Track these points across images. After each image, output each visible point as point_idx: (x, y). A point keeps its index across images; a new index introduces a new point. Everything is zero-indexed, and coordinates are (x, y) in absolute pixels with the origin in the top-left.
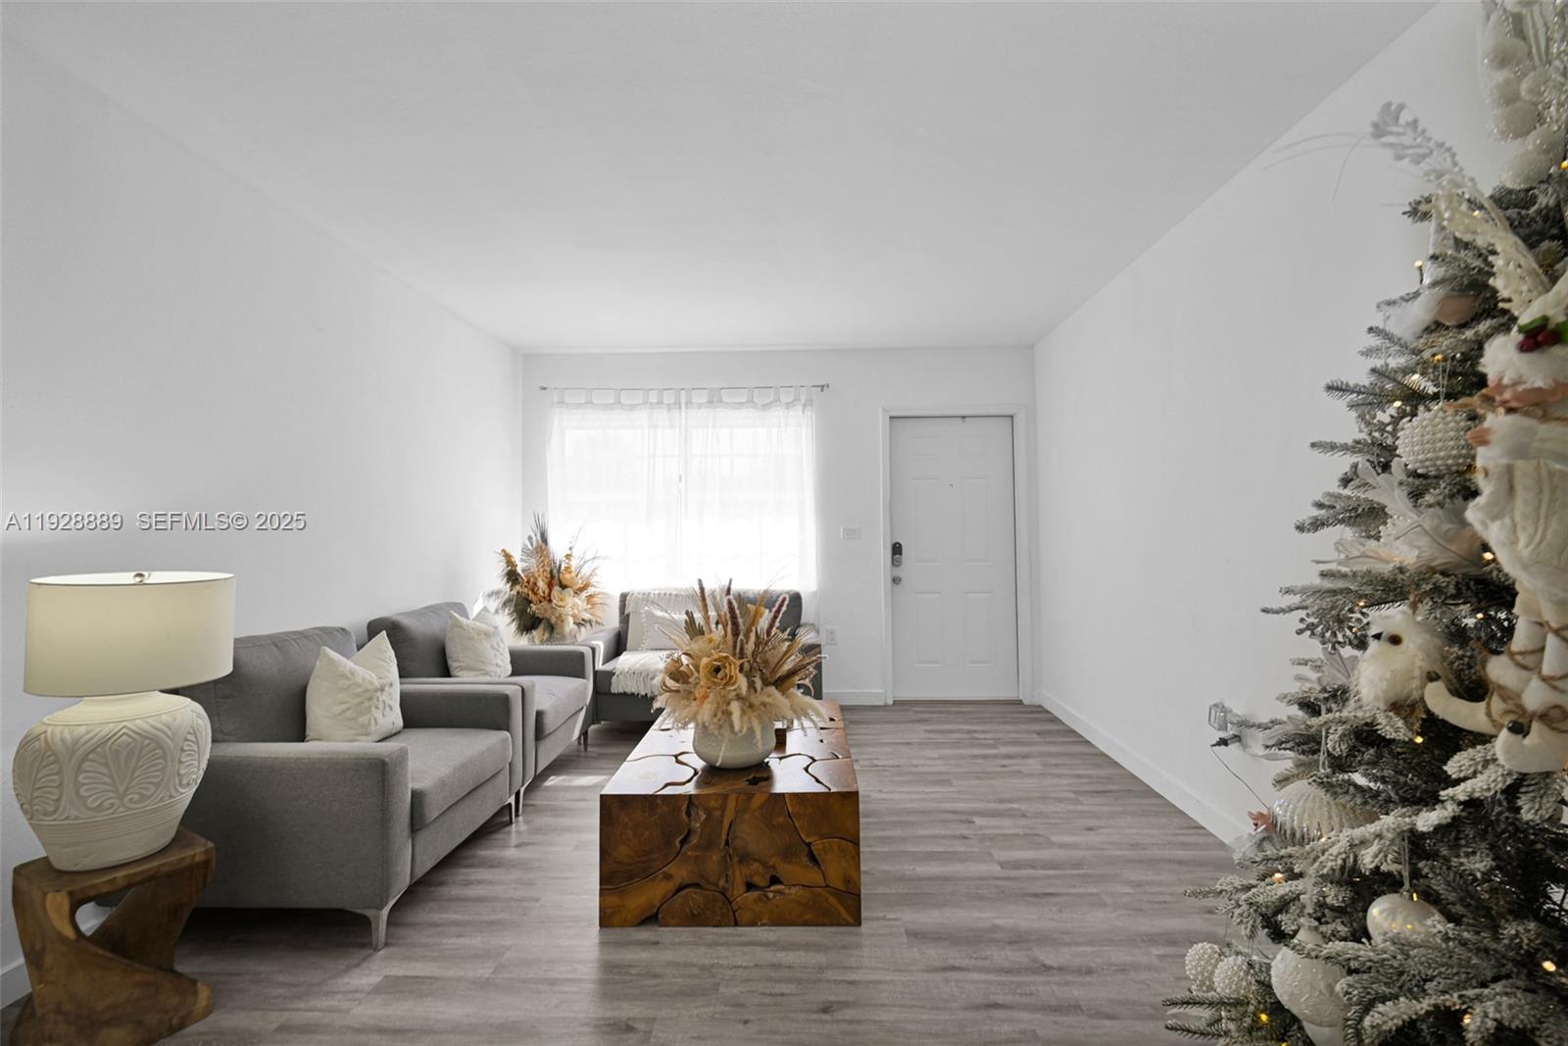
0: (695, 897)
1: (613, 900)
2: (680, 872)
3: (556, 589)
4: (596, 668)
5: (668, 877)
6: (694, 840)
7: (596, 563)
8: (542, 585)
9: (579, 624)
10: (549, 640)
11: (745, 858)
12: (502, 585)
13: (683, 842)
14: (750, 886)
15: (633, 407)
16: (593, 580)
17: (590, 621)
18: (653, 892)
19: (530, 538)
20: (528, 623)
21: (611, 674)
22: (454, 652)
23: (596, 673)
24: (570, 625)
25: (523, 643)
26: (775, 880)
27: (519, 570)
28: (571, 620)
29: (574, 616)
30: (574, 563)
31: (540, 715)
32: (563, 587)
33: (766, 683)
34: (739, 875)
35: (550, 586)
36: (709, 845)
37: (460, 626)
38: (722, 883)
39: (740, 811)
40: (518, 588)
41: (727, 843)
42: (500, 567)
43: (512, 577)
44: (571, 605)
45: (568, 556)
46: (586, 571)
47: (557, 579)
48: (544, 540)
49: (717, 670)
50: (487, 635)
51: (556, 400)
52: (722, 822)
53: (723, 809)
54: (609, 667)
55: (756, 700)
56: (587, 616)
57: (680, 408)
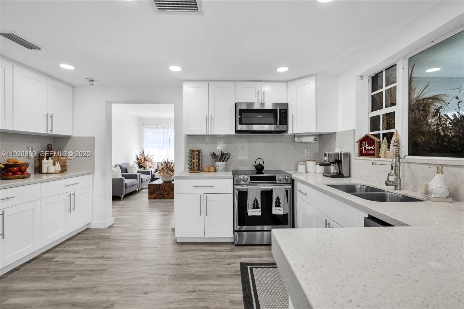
0: (160, 196)
1: (150, 196)
2: (158, 193)
3: (145, 161)
4: (152, 174)
5: (157, 193)
6: (160, 189)
7: (153, 157)
8: (143, 160)
9: (149, 167)
10: (144, 170)
11: (166, 191)
12: (136, 160)
13: (159, 189)
14: (167, 194)
15: (160, 128)
16: (152, 160)
17: (152, 167)
18: (155, 195)
19: (141, 152)
20: (140, 167)
21: (155, 175)
22: (128, 170)
23: (152, 175)
24: (148, 167)
25: (140, 170)
26: (170, 194)
27: (139, 158)
28: (148, 166)
29: (149, 166)
30: (149, 157)
31: (142, 179)
32: (147, 161)
33: (170, 171)
34: (165, 193)
35: (144, 160)
36: (162, 189)
37: (129, 166)
38: (163, 194)
39: (166, 186)
40: (138, 161)
41: (164, 189)
42: (136, 157)
43: (138, 159)
44: (148, 164)
45: (148, 155)
46: (151, 158)
47: (145, 159)
48: (143, 152)
49: (163, 169)
50: (134, 167)
51: (146, 127)
52: (163, 187)
53: (163, 185)
54: (154, 174)
55: (168, 173)
56: (151, 166)
57: (169, 128)
